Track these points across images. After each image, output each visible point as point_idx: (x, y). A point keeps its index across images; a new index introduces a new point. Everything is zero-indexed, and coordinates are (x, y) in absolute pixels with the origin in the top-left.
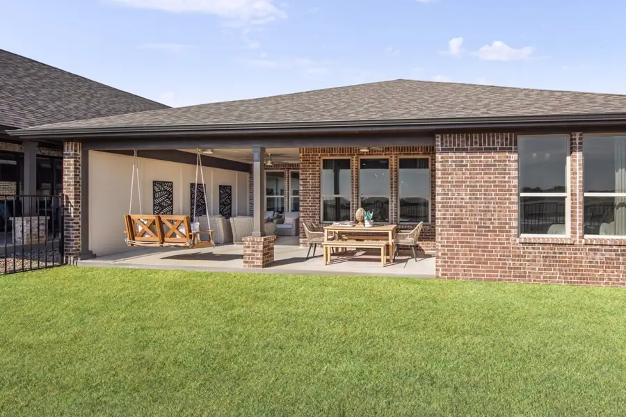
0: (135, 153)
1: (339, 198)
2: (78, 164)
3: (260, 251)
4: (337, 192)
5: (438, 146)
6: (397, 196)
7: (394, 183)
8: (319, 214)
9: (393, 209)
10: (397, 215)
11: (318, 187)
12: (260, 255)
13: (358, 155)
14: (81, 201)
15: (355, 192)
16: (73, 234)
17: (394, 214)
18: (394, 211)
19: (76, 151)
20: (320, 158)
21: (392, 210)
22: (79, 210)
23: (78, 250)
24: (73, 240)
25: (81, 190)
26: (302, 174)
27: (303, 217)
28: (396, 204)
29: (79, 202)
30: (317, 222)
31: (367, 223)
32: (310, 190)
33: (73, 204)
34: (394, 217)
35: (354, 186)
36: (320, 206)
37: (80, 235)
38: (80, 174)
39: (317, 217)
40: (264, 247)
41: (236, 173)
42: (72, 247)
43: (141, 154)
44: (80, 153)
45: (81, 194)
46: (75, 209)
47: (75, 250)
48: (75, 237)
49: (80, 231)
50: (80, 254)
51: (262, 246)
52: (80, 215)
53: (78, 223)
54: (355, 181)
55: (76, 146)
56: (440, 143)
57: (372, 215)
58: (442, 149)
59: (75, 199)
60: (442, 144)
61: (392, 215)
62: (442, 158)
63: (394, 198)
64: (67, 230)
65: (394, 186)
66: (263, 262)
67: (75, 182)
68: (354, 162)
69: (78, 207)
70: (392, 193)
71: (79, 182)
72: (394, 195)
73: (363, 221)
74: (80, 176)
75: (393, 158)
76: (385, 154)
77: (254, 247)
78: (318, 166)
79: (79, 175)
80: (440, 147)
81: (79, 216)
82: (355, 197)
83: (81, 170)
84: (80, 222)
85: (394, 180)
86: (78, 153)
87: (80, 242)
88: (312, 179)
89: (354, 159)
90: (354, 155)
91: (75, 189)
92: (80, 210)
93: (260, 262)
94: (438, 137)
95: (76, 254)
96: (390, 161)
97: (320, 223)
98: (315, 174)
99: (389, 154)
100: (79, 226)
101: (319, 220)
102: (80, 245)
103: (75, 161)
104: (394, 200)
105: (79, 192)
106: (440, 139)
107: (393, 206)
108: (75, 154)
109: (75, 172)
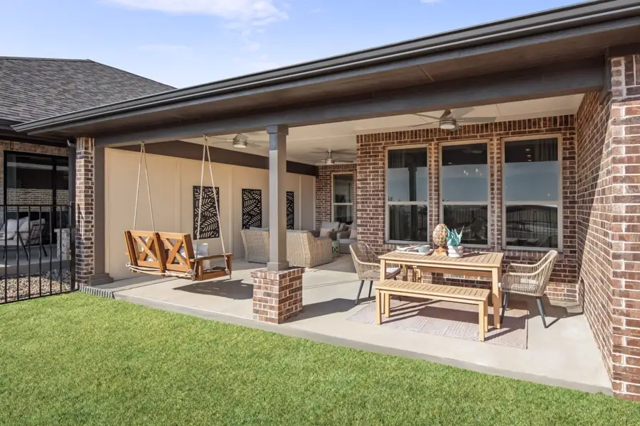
0: (143, 148)
1: (416, 206)
2: (90, 165)
3: (276, 295)
4: (413, 198)
5: (619, 83)
6: (501, 203)
7: (496, 182)
8: (383, 230)
9: (495, 222)
10: (500, 234)
11: (381, 191)
12: (274, 302)
13: (437, 140)
14: (94, 211)
15: (433, 197)
16: (83, 252)
17: (496, 233)
18: (496, 227)
19: (86, 148)
20: (384, 148)
21: (492, 225)
22: (91, 222)
23: (91, 273)
24: (83, 261)
25: (94, 198)
26: (360, 172)
27: (362, 233)
28: (501, 217)
29: (91, 213)
30: (380, 242)
31: (451, 249)
32: (370, 195)
33: (84, 215)
34: (496, 237)
35: (433, 188)
36: (384, 218)
37: (93, 254)
38: (93, 178)
39: (380, 233)
40: (281, 289)
41: (300, 177)
42: (83, 269)
43: (151, 149)
44: (92, 152)
45: (94, 203)
46: (86, 222)
47: (85, 274)
48: (86, 257)
49: (93, 249)
50: (93, 278)
51: (278, 287)
52: (93, 229)
53: (91, 239)
54: (434, 180)
55: (87, 142)
56: (622, 78)
57: (460, 236)
58: (630, 91)
59: (86, 209)
60: (629, 78)
61: (493, 234)
62: (628, 111)
63: (496, 205)
64: (79, 247)
65: (495, 187)
66: (280, 314)
67: (86, 187)
68: (433, 151)
69: (90, 220)
70: (493, 198)
71: (91, 188)
72: (496, 201)
73: (445, 247)
74: (93, 181)
75: (495, 142)
76: (481, 136)
77: (266, 288)
78: (381, 160)
79: (91, 179)
80: (623, 88)
81: (91, 230)
82: (434, 205)
83: (94, 173)
84: (93, 238)
85: (495, 177)
86: (90, 151)
87: (93, 263)
88: (373, 179)
89: (433, 147)
90: (433, 140)
91: (86, 196)
92: (93, 223)
93: (274, 314)
94: (618, 64)
95: (88, 278)
96: (489, 147)
97: (384, 242)
98: (377, 172)
99: (487, 136)
100: (92, 243)
101: (384, 238)
102: (93, 266)
103: (85, 161)
104: (496, 210)
105: (92, 200)
106: (622, 68)
107: (496, 219)
108: (85, 153)
109: (86, 174)
